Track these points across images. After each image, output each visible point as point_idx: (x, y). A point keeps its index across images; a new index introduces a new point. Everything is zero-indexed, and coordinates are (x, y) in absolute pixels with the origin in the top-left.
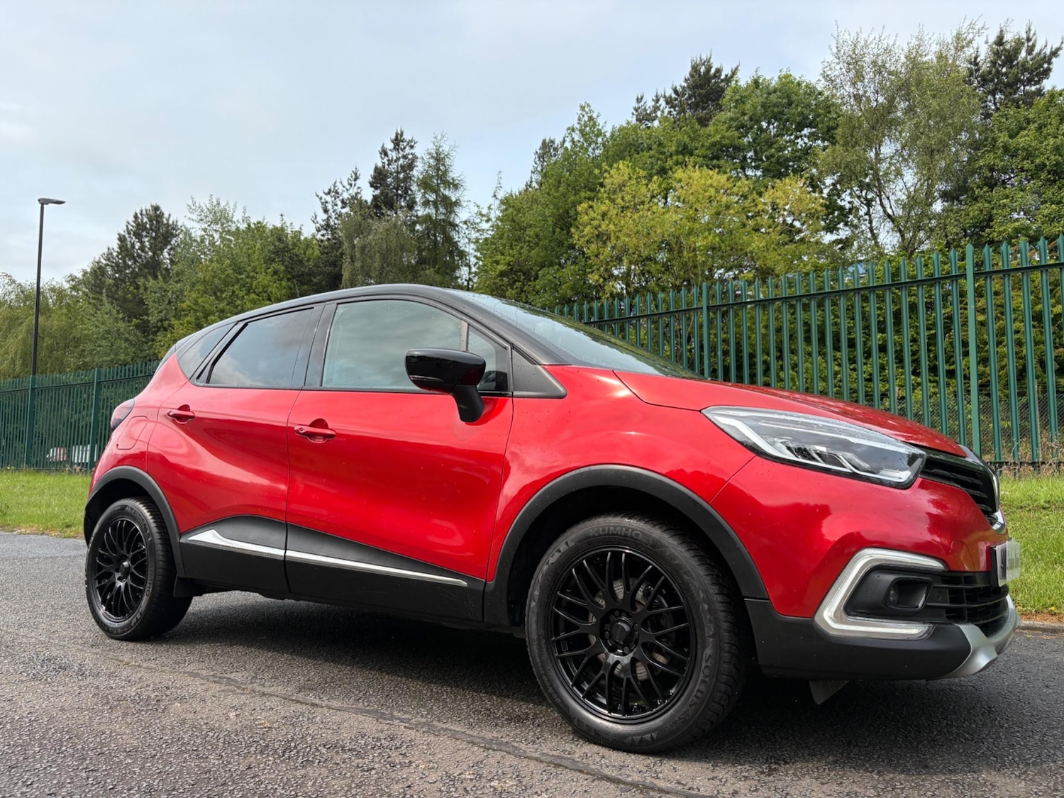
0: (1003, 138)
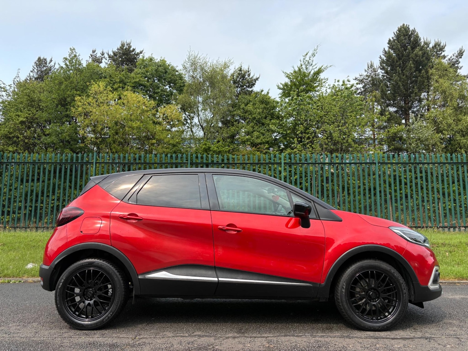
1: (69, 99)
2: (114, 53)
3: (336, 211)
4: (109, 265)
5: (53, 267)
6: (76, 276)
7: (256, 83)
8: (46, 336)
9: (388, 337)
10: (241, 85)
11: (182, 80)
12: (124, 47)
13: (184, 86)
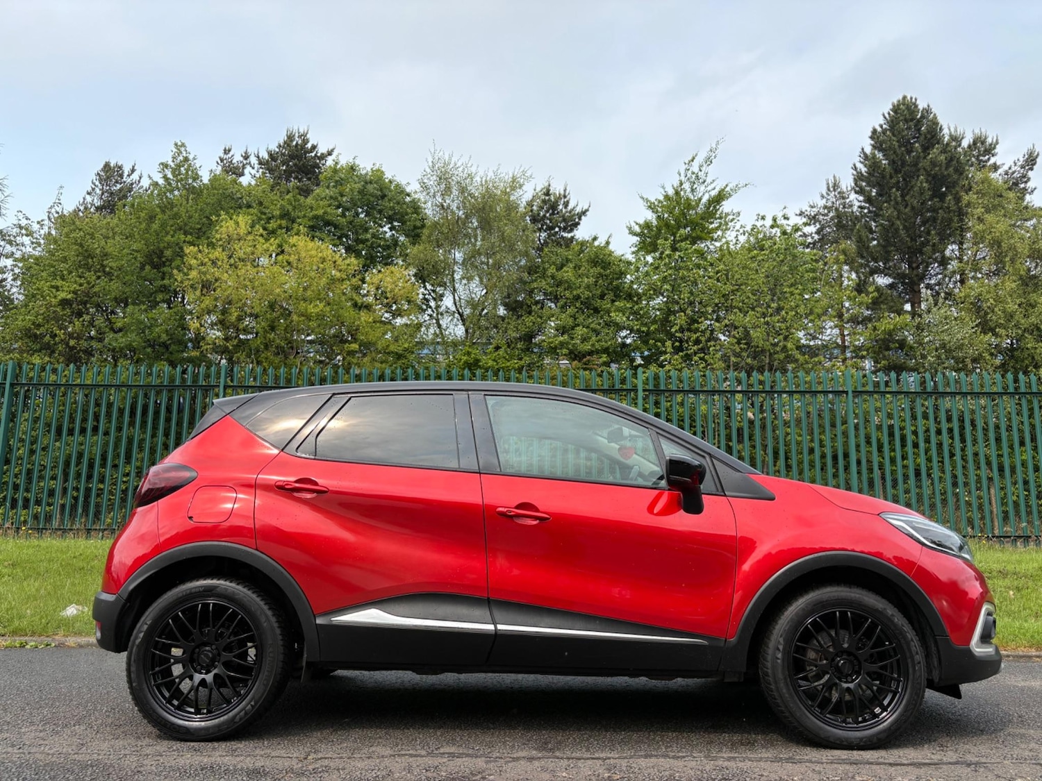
0: (552, 269)
1: (168, 253)
2: (270, 155)
3: (759, 478)
4: (249, 593)
5: (125, 596)
6: (175, 619)
7: (581, 222)
8: (104, 752)
9: (881, 760)
10: (548, 226)
11: (418, 214)
12: (292, 141)
13: (423, 226)
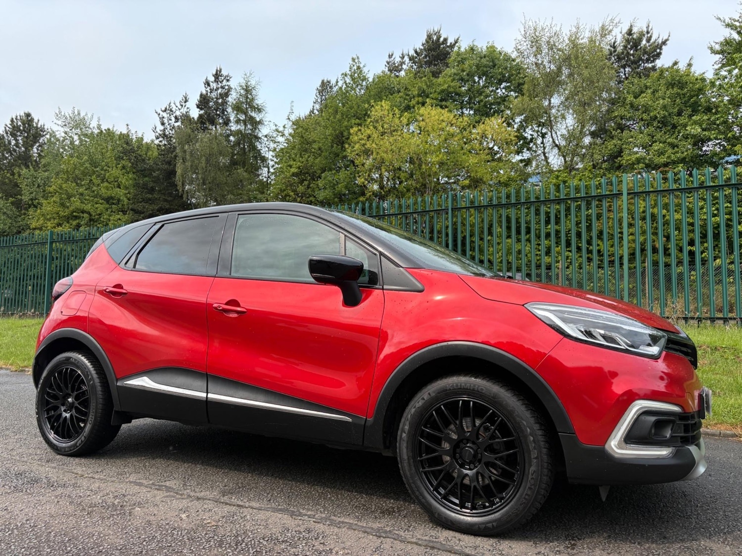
0: (630, 98)
11: (521, 74)
12: (430, 39)
13: (525, 82)
